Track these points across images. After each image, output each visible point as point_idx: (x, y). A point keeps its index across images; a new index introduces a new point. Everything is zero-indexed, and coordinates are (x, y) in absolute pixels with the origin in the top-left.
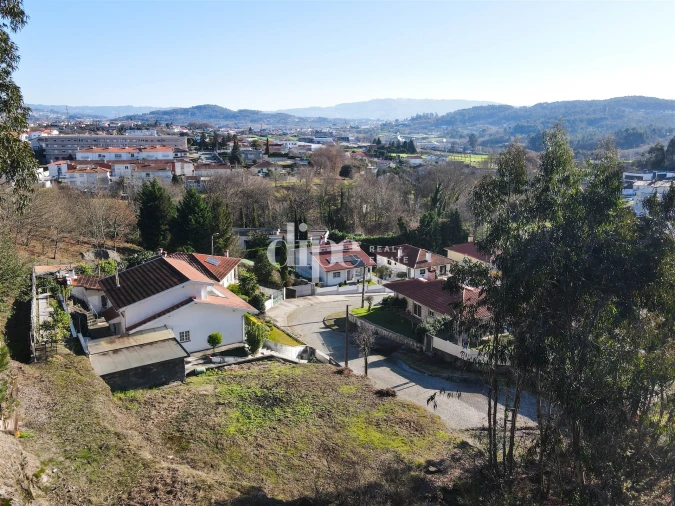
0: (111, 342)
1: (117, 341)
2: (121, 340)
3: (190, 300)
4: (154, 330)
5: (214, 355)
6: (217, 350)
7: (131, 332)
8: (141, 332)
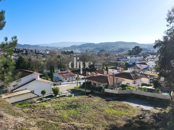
0: (6, 95)
1: (9, 94)
2: (10, 94)
3: (34, 80)
4: (22, 90)
5: (43, 98)
6: (44, 96)
7: (14, 91)
8: (17, 91)
